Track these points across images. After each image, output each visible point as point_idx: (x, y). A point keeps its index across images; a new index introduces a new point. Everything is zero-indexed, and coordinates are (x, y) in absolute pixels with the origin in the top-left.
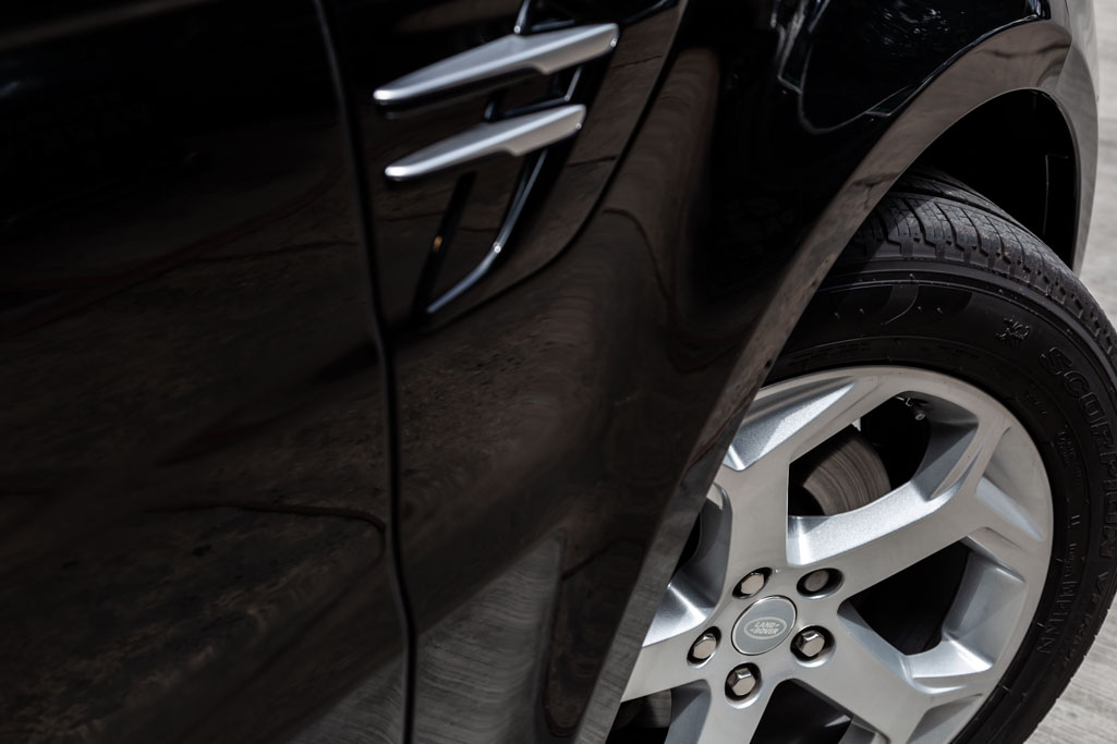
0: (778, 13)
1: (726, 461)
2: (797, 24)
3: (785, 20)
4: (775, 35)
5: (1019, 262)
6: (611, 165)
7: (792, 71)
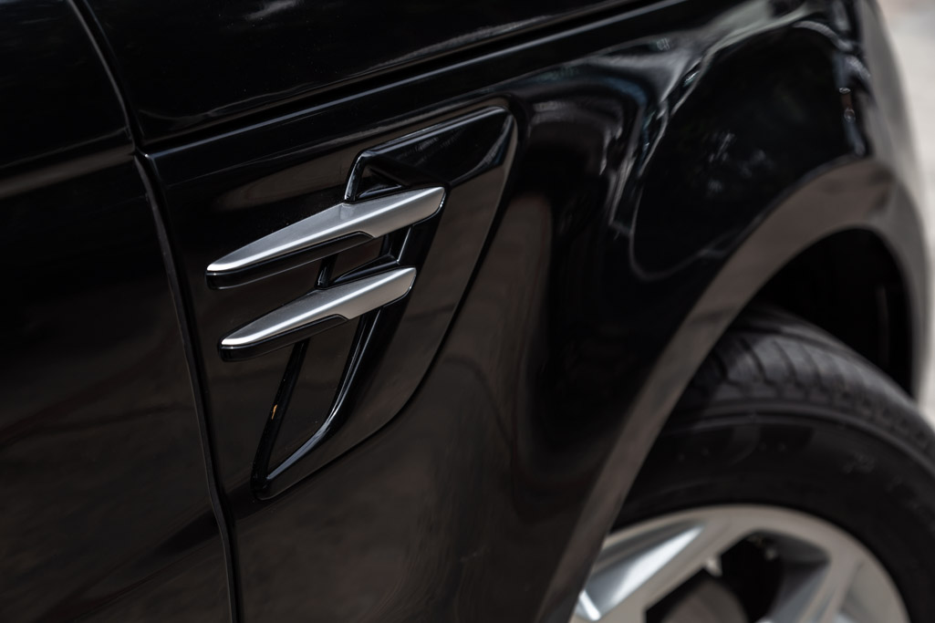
0: (607, 158)
1: (577, 610)
2: (627, 168)
3: (615, 163)
4: (604, 182)
5: (858, 396)
6: (449, 316)
7: (624, 214)
